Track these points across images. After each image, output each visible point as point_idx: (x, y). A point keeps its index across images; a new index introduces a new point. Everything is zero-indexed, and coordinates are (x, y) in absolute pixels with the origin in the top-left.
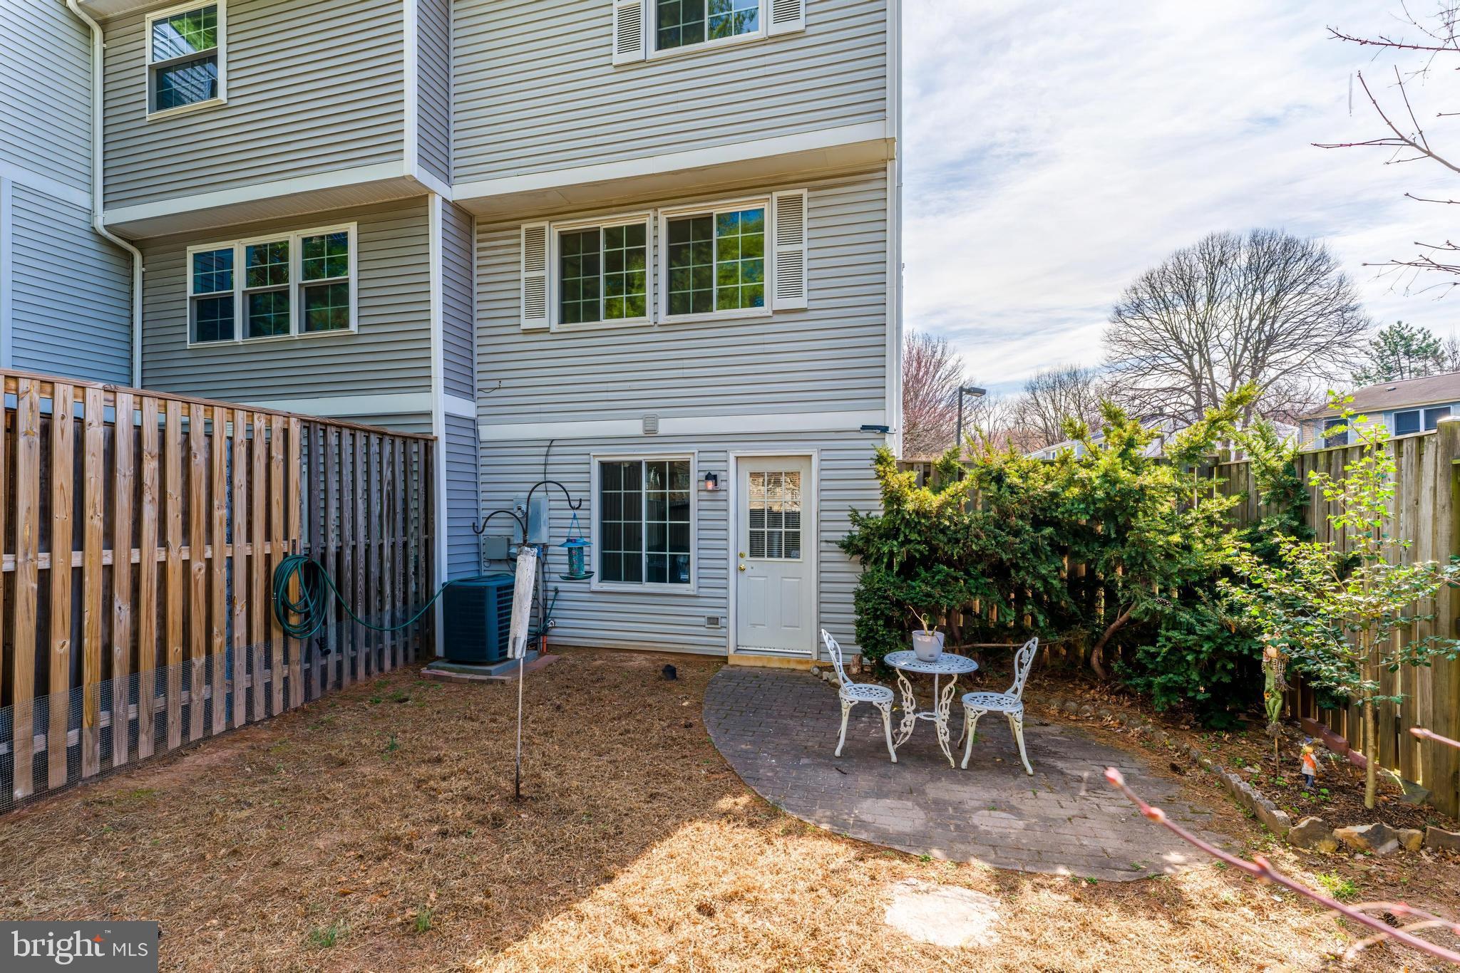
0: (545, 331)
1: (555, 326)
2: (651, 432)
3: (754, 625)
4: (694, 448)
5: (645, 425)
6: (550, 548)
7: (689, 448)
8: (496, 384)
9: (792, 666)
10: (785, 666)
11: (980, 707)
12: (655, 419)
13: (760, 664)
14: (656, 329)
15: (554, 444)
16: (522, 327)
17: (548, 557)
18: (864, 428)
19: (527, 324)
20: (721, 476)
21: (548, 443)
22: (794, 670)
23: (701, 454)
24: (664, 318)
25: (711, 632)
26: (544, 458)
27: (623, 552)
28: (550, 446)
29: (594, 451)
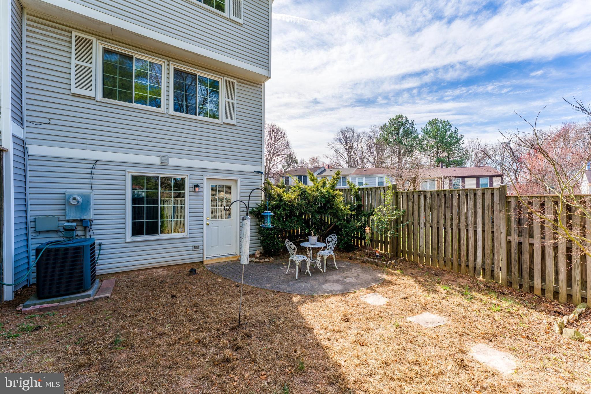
0: (93, 99)
1: (99, 97)
2: (164, 164)
3: (213, 246)
4: (188, 173)
5: (161, 159)
6: (94, 221)
7: (185, 173)
8: (47, 121)
9: (231, 259)
10: (228, 260)
11: (327, 254)
12: (167, 158)
13: (217, 261)
14: (167, 116)
15: (98, 163)
16: (72, 91)
17: (92, 227)
18: (255, 172)
19: (74, 90)
20: (201, 185)
21: (94, 162)
22: (231, 261)
23: (191, 176)
24: (172, 111)
25: (196, 252)
26: (91, 170)
27: (145, 221)
28: (95, 164)
29: (128, 169)
